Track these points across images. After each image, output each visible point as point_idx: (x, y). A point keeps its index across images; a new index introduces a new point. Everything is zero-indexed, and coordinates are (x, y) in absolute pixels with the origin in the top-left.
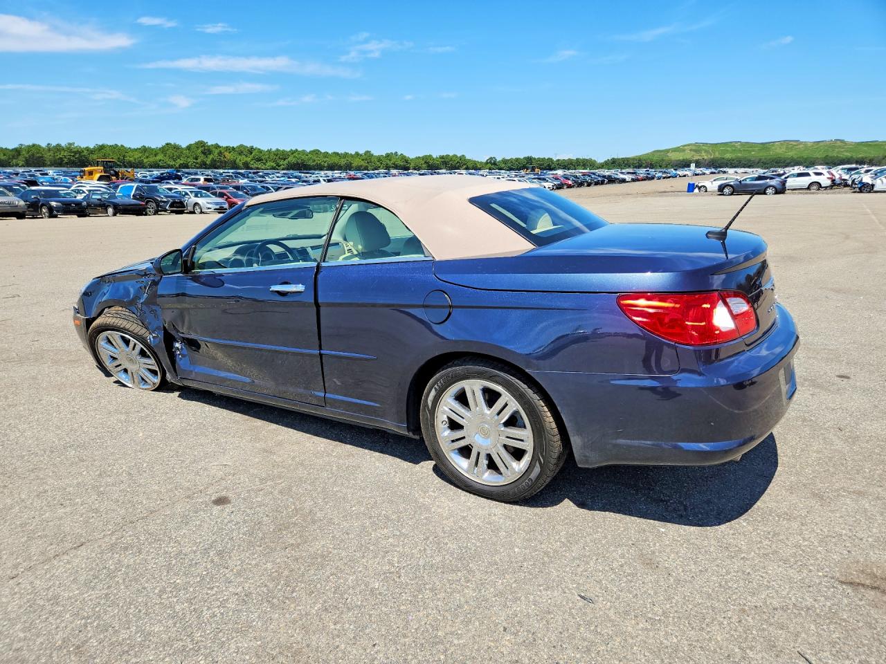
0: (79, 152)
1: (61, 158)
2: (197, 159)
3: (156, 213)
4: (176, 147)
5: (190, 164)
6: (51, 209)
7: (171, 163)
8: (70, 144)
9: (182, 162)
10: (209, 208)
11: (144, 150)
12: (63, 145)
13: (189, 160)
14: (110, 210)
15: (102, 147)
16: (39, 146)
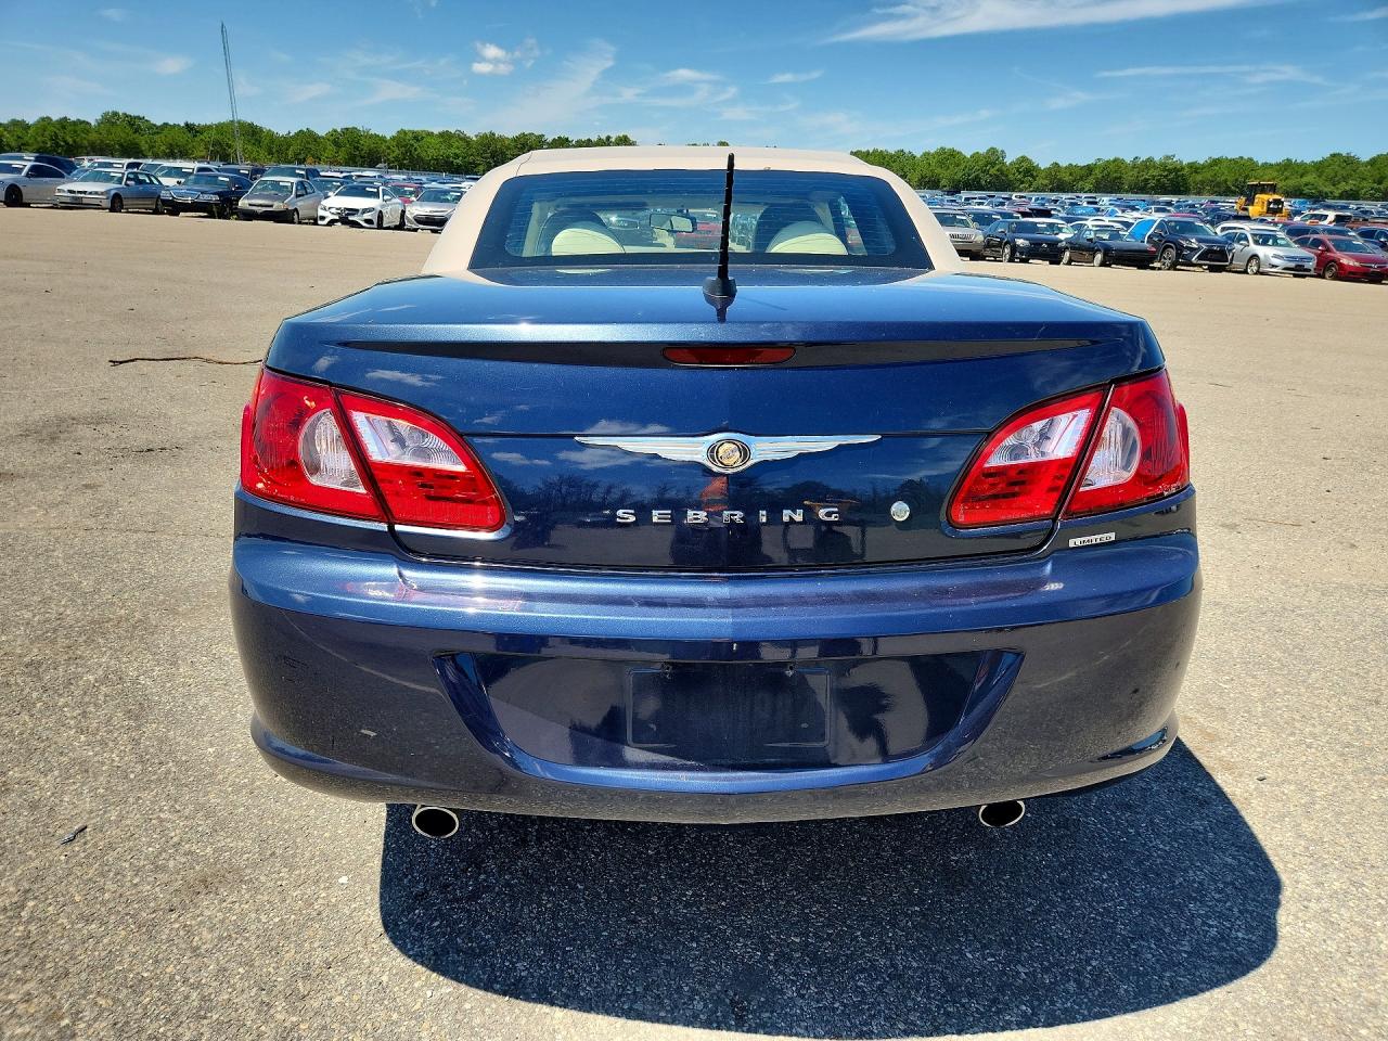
0: (1177, 170)
1: (1146, 180)
2: (1380, 183)
3: (1173, 267)
4: (1349, 161)
5: (1363, 191)
6: (1014, 248)
7: (1326, 190)
8: (1168, 157)
9: (1347, 188)
10: (1274, 266)
11: (1287, 166)
12: (1157, 159)
13: (1365, 184)
14: (1099, 257)
15: (1216, 162)
16: (1123, 161)
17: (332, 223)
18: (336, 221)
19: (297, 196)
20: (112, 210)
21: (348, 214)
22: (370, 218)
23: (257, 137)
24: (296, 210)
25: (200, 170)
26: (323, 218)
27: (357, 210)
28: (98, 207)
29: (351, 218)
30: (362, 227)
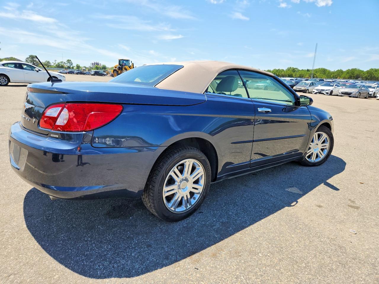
17: (316, 93)
18: (317, 93)
19: (310, 86)
20: (264, 89)
21: (321, 91)
22: (328, 92)
23: (325, 72)
24: (308, 90)
25: (290, 80)
26: (314, 92)
27: (324, 90)
28: (261, 89)
29: (322, 92)
30: (325, 95)
